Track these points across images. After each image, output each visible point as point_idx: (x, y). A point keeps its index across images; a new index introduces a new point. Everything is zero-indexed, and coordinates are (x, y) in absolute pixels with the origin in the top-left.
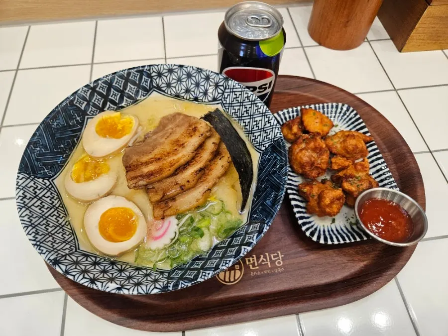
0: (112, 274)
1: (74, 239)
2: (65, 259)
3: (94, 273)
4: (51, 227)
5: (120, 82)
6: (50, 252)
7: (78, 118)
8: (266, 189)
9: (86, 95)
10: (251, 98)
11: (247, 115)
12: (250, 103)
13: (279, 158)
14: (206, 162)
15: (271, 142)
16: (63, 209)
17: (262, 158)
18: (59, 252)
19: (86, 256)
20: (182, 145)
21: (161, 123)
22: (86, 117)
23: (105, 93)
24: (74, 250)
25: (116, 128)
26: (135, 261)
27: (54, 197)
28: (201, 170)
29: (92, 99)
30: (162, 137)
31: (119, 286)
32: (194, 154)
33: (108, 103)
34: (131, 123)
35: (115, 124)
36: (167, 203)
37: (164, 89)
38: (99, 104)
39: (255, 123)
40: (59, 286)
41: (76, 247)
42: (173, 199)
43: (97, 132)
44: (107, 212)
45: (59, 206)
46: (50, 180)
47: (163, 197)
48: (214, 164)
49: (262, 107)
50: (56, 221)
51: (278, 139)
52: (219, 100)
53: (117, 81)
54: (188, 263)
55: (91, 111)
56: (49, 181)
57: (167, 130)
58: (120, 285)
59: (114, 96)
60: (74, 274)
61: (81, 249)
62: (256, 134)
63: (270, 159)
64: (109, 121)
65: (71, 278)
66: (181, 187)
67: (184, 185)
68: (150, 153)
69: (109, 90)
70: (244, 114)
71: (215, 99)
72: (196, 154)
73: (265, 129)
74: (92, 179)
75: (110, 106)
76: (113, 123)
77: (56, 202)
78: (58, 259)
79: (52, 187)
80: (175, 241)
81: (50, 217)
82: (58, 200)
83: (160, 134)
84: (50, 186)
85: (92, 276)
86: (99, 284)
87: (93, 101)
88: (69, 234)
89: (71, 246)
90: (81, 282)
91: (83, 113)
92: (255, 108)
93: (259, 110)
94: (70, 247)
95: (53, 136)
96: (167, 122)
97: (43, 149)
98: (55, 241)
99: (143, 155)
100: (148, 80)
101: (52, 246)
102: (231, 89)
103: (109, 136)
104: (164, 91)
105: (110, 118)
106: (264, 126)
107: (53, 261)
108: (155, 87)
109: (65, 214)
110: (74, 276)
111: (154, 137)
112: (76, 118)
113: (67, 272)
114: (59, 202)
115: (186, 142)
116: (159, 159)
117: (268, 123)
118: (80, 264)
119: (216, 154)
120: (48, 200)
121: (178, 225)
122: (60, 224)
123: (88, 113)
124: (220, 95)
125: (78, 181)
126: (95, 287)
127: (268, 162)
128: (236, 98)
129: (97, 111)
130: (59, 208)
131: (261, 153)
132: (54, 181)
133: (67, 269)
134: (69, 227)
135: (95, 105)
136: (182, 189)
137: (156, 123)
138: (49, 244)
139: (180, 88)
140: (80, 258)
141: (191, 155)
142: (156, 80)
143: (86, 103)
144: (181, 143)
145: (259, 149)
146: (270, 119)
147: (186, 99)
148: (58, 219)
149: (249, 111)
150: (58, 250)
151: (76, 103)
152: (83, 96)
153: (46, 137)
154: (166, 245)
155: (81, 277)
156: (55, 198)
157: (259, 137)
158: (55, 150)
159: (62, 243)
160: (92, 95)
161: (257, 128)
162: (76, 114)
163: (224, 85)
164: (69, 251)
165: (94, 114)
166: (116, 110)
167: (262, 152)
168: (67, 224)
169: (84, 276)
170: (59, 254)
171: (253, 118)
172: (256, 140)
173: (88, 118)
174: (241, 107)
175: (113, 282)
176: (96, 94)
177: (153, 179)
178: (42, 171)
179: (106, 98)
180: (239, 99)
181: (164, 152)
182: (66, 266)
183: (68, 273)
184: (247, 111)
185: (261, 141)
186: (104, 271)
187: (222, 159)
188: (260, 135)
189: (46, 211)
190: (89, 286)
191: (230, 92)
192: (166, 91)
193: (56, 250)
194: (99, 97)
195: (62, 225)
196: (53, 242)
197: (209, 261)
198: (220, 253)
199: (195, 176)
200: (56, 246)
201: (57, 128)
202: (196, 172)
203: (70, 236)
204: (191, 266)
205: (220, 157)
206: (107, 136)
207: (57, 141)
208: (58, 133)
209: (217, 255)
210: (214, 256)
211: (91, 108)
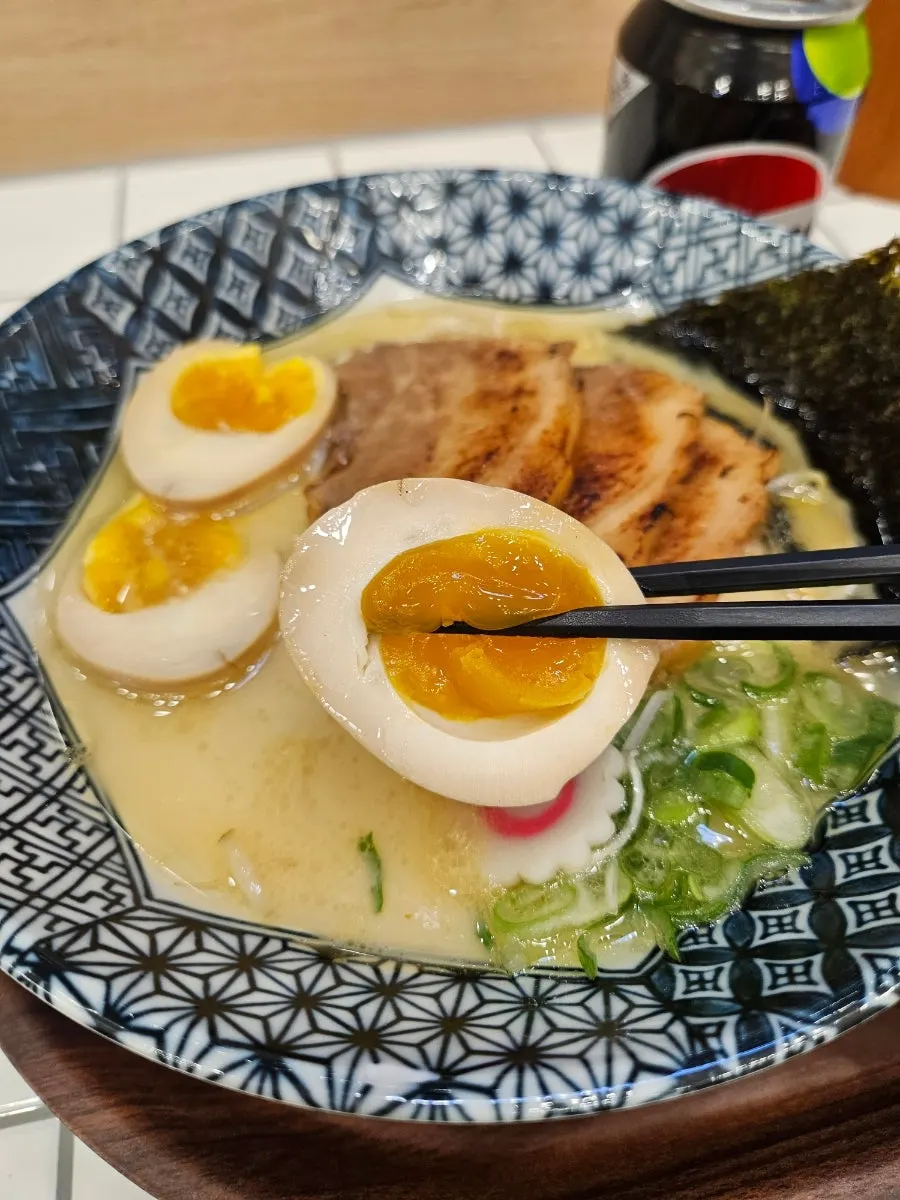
0: (354, 1010)
1: (118, 849)
2: (96, 945)
3: (263, 1011)
4: (7, 794)
5: (260, 238)
6: (11, 912)
9: (133, 278)
10: (785, 251)
14: (669, 484)
16: (54, 722)
18: (58, 910)
19: (194, 925)
22: (133, 364)
23: (200, 276)
24: (128, 902)
25: (252, 397)
29: (156, 296)
31: (425, 1076)
33: (214, 317)
34: (305, 378)
38: (182, 318)
40: (33, 1101)
41: (132, 887)
43: (177, 413)
45: (37, 707)
48: (700, 494)
50: (28, 768)
53: (248, 236)
55: (152, 342)
58: (431, 1069)
59: (235, 291)
60: (156, 1022)
61: (158, 893)
64: (223, 372)
65: (144, 1047)
69: (215, 267)
71: (621, 283)
75: (220, 326)
76: (240, 380)
77: (20, 689)
78: (58, 943)
79: (4, 624)
82: (29, 682)
85: (255, 1029)
86: (312, 1076)
87: (157, 303)
88: (95, 828)
89: (112, 881)
90: (203, 1071)
91: (120, 349)
94: (107, 888)
98: (33, 857)
100: (363, 230)
101: (17, 881)
102: (690, 232)
103: (230, 423)
105: (226, 364)
107: (32, 957)
108: (384, 256)
109: (68, 744)
110: (159, 1036)
112: (93, 363)
113: (114, 1015)
114: (38, 691)
118: (176, 968)
119: (699, 460)
122: (48, 784)
123: (140, 349)
126: (290, 1096)
128: (717, 262)
129: (171, 343)
130: (39, 714)
132: (10, 603)
133: (114, 995)
134: (89, 797)
135: (164, 322)
138: (4, 870)
139: (482, 257)
140: (165, 939)
142: (389, 229)
143: (129, 309)
147: (507, 301)
148: (36, 759)
150: (53, 902)
151: (95, 304)
152: (121, 280)
155: (200, 1037)
156: (17, 672)
158: (12, 481)
159: (67, 870)
160: (152, 281)
162: (94, 350)
164: (104, 903)
165: (163, 354)
166: (244, 341)
168: (80, 782)
169: (212, 1031)
170: (58, 919)
173: (138, 370)
175: (381, 1054)
176: (167, 278)
179: (204, 296)
182: (108, 980)
183: (126, 1023)
186: (304, 1001)
190: (252, 1090)
191: (689, 245)
193: (40, 903)
194: (179, 290)
195: (54, 788)
196: (22, 864)
197: (842, 902)
198: (876, 859)
199: (641, 533)
200: (38, 880)
201: (19, 396)
202: (642, 518)
203: (97, 836)
204: (748, 938)
205: (719, 469)
206: (222, 425)
207: (19, 445)
208: (24, 414)
209: (863, 869)
210: (846, 876)
211: (150, 332)
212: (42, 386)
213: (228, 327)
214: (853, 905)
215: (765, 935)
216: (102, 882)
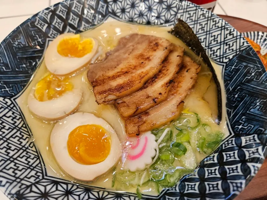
1: (40, 163)
2: (31, 191)
4: (13, 151)
5: (79, 7)
6: (11, 184)
7: (40, 40)
8: (242, 99)
9: (47, 18)
10: (207, 15)
11: (203, 31)
12: (206, 19)
13: (252, 66)
14: (174, 74)
15: (236, 52)
16: (26, 130)
17: (225, 70)
18: (23, 182)
19: (56, 183)
20: (148, 59)
21: (119, 42)
22: (48, 39)
23: (64, 17)
24: (41, 178)
25: (77, 48)
26: (113, 186)
27: (16, 116)
28: (171, 82)
29: (53, 22)
30: (125, 53)
32: (161, 66)
33: (68, 27)
34: (90, 43)
35: (76, 44)
36: (140, 117)
37: (118, 14)
38: (60, 27)
39: (213, 38)
41: (42, 173)
42: (146, 113)
43: (58, 51)
44: (75, 130)
45: (22, 126)
46: (12, 99)
47: (137, 111)
48: (181, 76)
49: (221, 21)
50: (19, 143)
51: (246, 49)
52: (172, 22)
53: (76, 6)
54: (176, 185)
55: (52, 33)
56: (11, 101)
57: (128, 47)
59: (73, 20)
61: (48, 175)
62: (215, 49)
63: (238, 70)
64: (70, 41)
66: (154, 100)
67: (157, 98)
68: (116, 67)
69: (68, 14)
70: (198, 32)
71: (167, 21)
72: (163, 67)
73: (225, 42)
74: (57, 97)
75: (69, 29)
76: (74, 44)
77: (18, 122)
78: (22, 192)
79: (14, 106)
80: (157, 160)
81: (11, 139)
82: (21, 120)
83: (122, 51)
84: (12, 106)
87: (53, 24)
88: (35, 157)
89: (37, 172)
91: (45, 36)
92: (212, 23)
93: (217, 25)
94: (36, 174)
95: (15, 55)
96: (126, 41)
97: (4, 68)
99: (108, 70)
100: (104, 6)
101: (13, 174)
102: (184, 9)
103: (71, 55)
104: (118, 17)
105: (71, 39)
106: (225, 38)
107: (15, 196)
108: (110, 12)
109: (29, 135)
111: (117, 54)
112: (37, 39)
114: (22, 123)
115: (151, 56)
116: (127, 72)
117: (230, 35)
118: (50, 196)
119: (182, 67)
120: (9, 120)
121: (156, 141)
122: (24, 146)
123: (49, 35)
124: (172, 16)
125: (41, 99)
127: (236, 72)
128: (190, 17)
129: (57, 34)
130: (22, 128)
131: (223, 65)
132: (16, 100)
134: (34, 149)
135: (55, 29)
136: (155, 102)
137: (115, 43)
138: (10, 172)
139: (134, 13)
140: (48, 188)
141: (159, 67)
142: (111, 5)
143: (46, 25)
144: (146, 57)
145: (220, 62)
146: (232, 30)
147: (139, 23)
148: (21, 140)
149: (204, 27)
150: (22, 180)
151: (37, 24)
152: (44, 18)
153: (7, 55)
154: (147, 165)
156: (18, 118)
157: (219, 51)
158: (17, 69)
159: (26, 170)
160: (52, 18)
161: (216, 42)
162: (37, 36)
163: (178, 6)
164: (34, 178)
165: (55, 37)
166: (76, 33)
167: (225, 64)
168: (31, 145)
170: (23, 184)
171: (209, 34)
172: (215, 54)
173: (49, 41)
174: (196, 25)
176: (56, 17)
177: (124, 92)
178: (3, 90)
179: (65, 22)
180: (193, 18)
181: (130, 65)
184: (202, 28)
185: (222, 54)
187: (189, 71)
188: (220, 48)
189: (7, 132)
191: (184, 12)
192: (121, 17)
194: (59, 20)
195: (25, 147)
196: (15, 170)
197: (206, 183)
198: (215, 172)
199: (166, 88)
200: (19, 173)
201: (19, 48)
202: (167, 84)
203: (35, 159)
204: (184, 190)
205: (186, 70)
206: (69, 55)
207: (19, 61)
208: (20, 53)
209: (212, 175)
210: (208, 176)
211: (52, 31)
212: (25, 45)
213: (71, 30)
214: (208, 184)
215: (188, 190)
216: (35, 172)
